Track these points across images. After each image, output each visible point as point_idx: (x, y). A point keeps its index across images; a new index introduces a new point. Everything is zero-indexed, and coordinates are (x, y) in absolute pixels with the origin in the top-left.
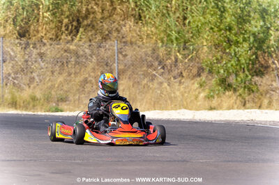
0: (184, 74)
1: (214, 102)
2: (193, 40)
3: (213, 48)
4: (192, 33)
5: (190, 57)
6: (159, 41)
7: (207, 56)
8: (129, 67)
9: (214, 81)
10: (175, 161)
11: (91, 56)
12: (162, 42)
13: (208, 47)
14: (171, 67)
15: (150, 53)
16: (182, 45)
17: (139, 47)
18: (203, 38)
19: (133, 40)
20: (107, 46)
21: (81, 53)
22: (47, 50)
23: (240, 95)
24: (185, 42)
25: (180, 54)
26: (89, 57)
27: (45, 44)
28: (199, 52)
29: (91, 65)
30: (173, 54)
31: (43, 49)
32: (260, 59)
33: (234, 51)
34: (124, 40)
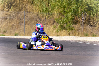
0: (48, 24)
1: (59, 34)
2: (51, 11)
3: (59, 14)
4: (51, 9)
5: (50, 17)
6: (39, 11)
7: (56, 17)
8: (28, 21)
9: (59, 26)
10: (44, 54)
11: (15, 16)
12: (41, 12)
13: (57, 14)
14: (44, 21)
15: (36, 15)
16: (48, 13)
17: (32, 13)
18: (55, 10)
19: (30, 11)
20: (21, 13)
21: (12, 15)
24: (49, 12)
25: (47, 16)
26: (15, 17)
28: (54, 15)
29: (15, 20)
30: (44, 16)
32: (75, 18)
33: (66, 15)
34: (27, 11)
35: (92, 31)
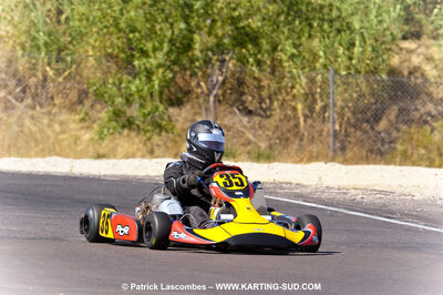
1: (105, 146)
2: (71, 47)
3: (104, 61)
4: (70, 35)
5: (66, 73)
6: (18, 48)
7: (94, 73)
9: (104, 114)
10: (41, 239)
12: (23, 48)
14: (37, 89)
16: (54, 53)
18: (88, 43)
24: (60, 51)
30: (39, 67)
32: (177, 80)
33: (144, 64)
35: (251, 137)
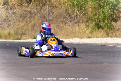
0: (81, 22)
13: (92, 9)
15: (64, 11)
17: (59, 9)
19: (57, 5)
20: (45, 9)
21: (33, 12)
22: (17, 11)
23: (106, 31)
25: (79, 12)
26: (36, 14)
27: (15, 8)
28: (88, 11)
29: (37, 17)
31: (15, 11)
34: (52, 6)
